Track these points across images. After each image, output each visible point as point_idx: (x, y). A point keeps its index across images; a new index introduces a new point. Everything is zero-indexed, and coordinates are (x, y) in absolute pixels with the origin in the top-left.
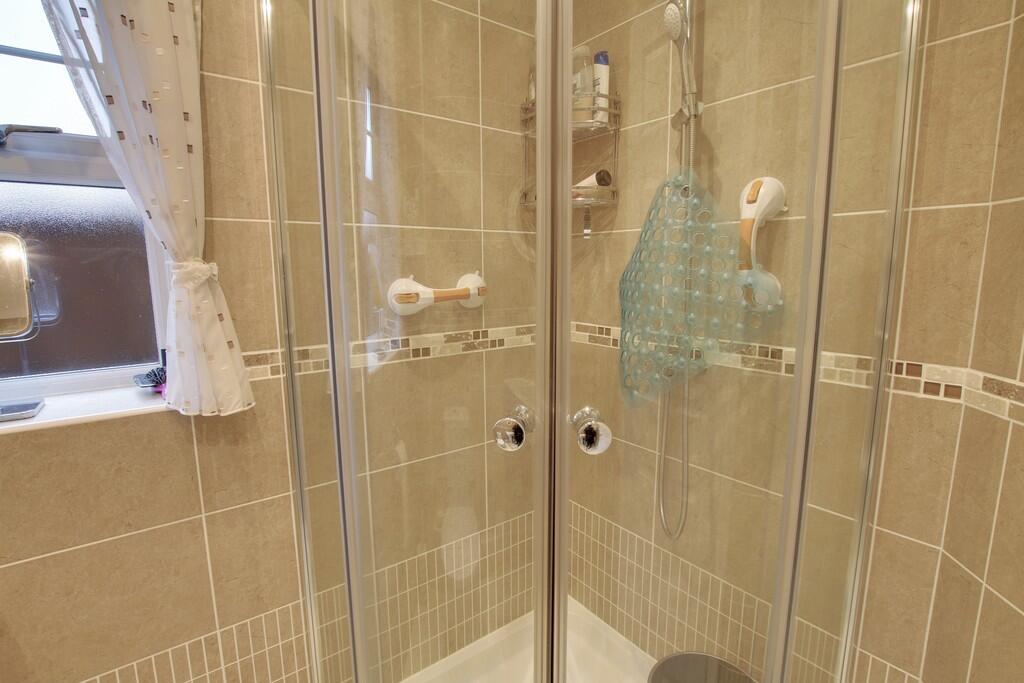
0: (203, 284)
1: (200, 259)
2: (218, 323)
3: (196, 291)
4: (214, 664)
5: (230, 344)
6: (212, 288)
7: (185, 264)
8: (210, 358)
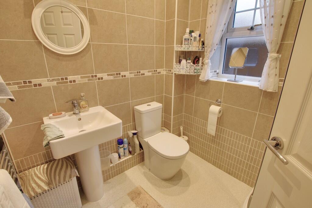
0: (274, 59)
1: (276, 53)
2: (275, 69)
3: (271, 61)
4: (249, 144)
5: (276, 75)
6: (276, 60)
7: (271, 54)
8: (269, 77)
